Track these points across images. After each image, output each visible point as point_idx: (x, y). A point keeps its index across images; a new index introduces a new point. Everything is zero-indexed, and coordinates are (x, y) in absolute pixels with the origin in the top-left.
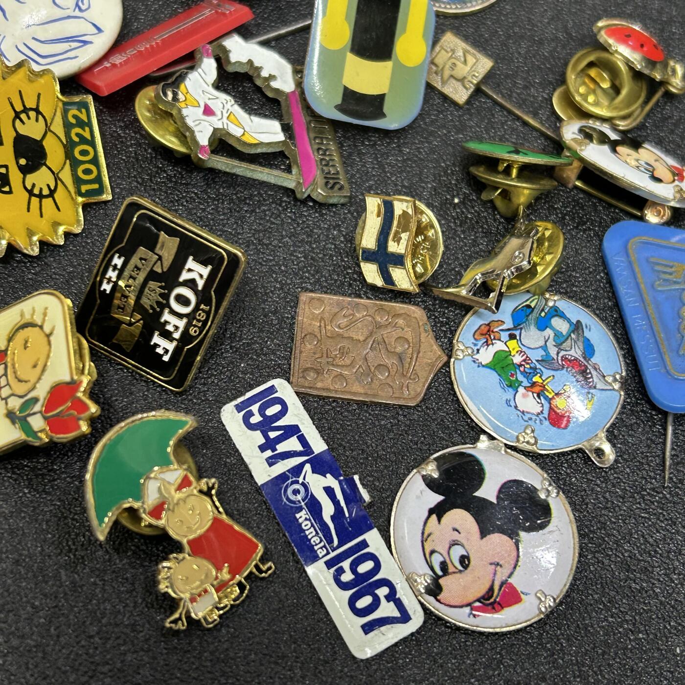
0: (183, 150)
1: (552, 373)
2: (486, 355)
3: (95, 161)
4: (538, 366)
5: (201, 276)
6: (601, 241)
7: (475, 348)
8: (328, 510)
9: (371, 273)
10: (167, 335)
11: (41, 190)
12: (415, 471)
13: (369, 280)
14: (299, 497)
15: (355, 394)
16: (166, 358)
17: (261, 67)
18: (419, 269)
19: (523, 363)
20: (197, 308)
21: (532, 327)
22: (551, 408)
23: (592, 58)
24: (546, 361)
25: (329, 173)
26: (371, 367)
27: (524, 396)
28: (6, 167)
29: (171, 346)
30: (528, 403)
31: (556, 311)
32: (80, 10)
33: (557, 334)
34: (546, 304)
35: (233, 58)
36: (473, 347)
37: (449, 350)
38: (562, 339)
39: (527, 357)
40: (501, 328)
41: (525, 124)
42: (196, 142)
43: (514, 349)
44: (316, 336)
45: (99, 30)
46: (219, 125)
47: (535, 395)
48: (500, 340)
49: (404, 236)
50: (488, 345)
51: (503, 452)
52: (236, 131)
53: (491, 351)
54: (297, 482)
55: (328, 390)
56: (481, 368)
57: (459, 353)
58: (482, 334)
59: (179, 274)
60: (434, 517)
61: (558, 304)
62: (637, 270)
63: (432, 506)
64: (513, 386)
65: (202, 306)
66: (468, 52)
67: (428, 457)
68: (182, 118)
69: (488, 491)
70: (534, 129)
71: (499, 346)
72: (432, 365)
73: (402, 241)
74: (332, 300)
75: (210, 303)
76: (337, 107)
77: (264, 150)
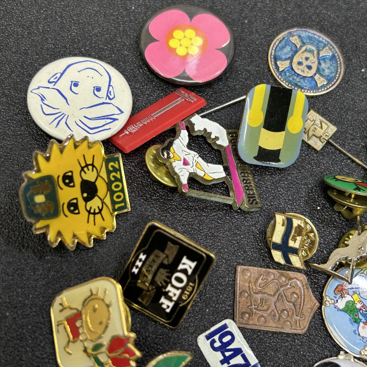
0: (172, 185)
2: (341, 304)
3: (122, 191)
5: (191, 267)
7: (335, 299)
9: (277, 256)
10: (170, 299)
11: (95, 210)
13: (276, 260)
15: (270, 327)
16: (168, 311)
17: (211, 133)
18: (304, 253)
19: (362, 308)
20: (187, 284)
25: (250, 194)
26: (279, 311)
27: (363, 328)
28: (76, 199)
29: (171, 304)
32: (110, 99)
36: (334, 299)
37: (321, 300)
39: (364, 304)
41: (353, 161)
42: (181, 183)
43: (356, 300)
44: (247, 292)
45: (122, 112)
46: (192, 171)
48: (348, 294)
49: (299, 238)
50: (342, 298)
51: (352, 360)
52: (201, 173)
55: (256, 325)
56: (340, 312)
57: (327, 303)
58: (339, 291)
59: (178, 265)
64: (357, 321)
65: (191, 284)
66: (323, 122)
68: (173, 168)
70: (358, 164)
71: (348, 298)
72: (312, 309)
73: (297, 241)
74: (254, 270)
75: (194, 282)
76: (255, 158)
77: (215, 182)
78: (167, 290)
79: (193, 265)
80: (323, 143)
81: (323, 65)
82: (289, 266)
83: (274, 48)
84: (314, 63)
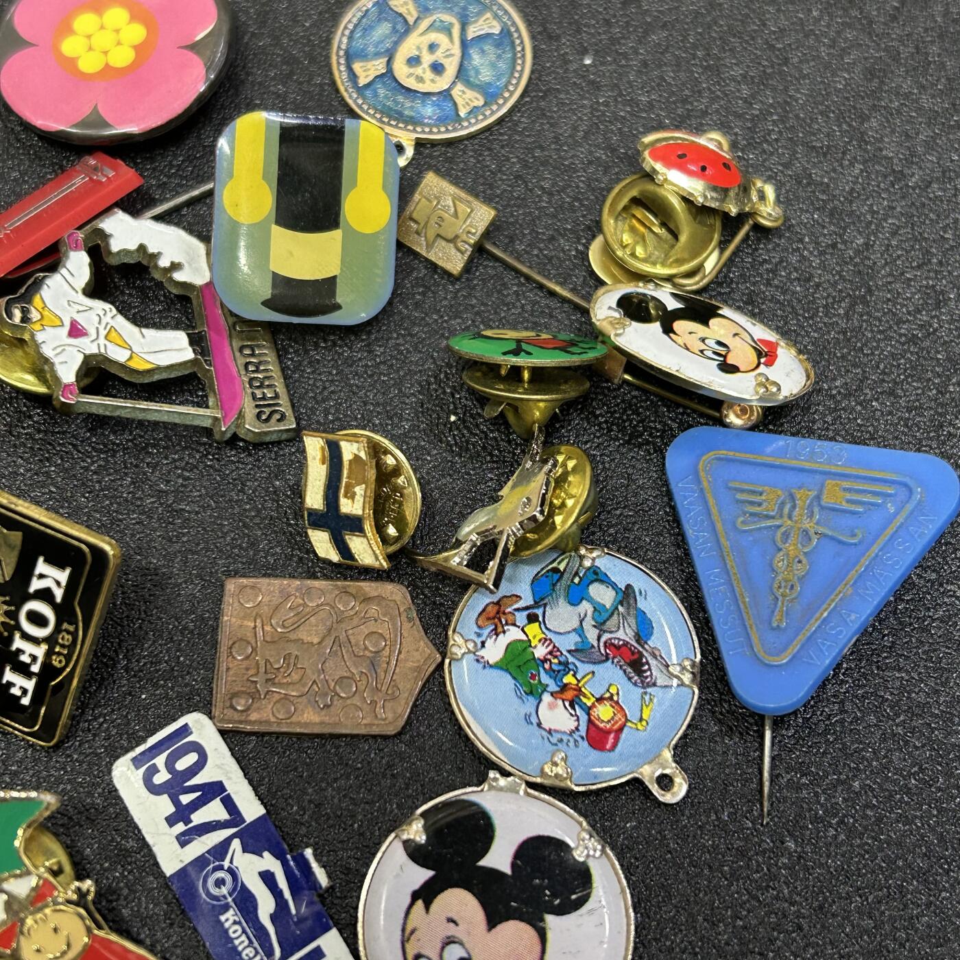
1: (590, 667)
2: (495, 650)
4: (571, 659)
5: (58, 583)
6: (664, 458)
7: (479, 641)
8: (266, 906)
9: (322, 543)
10: (23, 670)
12: (393, 835)
13: (321, 554)
14: (224, 890)
15: (306, 725)
16: (26, 701)
17: (159, 254)
18: (392, 531)
19: (549, 657)
20: (58, 629)
21: (562, 601)
22: (590, 721)
23: (634, 193)
24: (582, 651)
25: (264, 398)
26: (330, 681)
27: (551, 707)
29: (30, 685)
30: (557, 716)
31: (595, 573)
33: (598, 608)
34: (580, 565)
35: (115, 246)
36: (476, 640)
37: (442, 646)
38: (605, 615)
39: (554, 646)
40: (516, 606)
42: (57, 379)
43: (534, 637)
44: (249, 643)
46: (93, 350)
47: (567, 704)
48: (514, 625)
49: (359, 490)
50: (497, 635)
51: (522, 793)
52: (120, 355)
53: (504, 640)
54: (221, 868)
55: (268, 722)
56: (488, 671)
57: (455, 650)
58: (489, 619)
59: (28, 583)
60: (420, 903)
61: (597, 563)
62: (711, 502)
63: (416, 886)
64: (535, 692)
65: (65, 626)
67: (412, 813)
68: (37, 346)
69: (499, 858)
70: (564, 300)
71: (514, 634)
72: (418, 669)
73: (357, 497)
74: (269, 588)
75: (73, 621)
76: (266, 303)
78: (14, 648)
79: (63, 576)
80: (462, 253)
81: (476, 59)
82: (348, 569)
83: (347, 32)
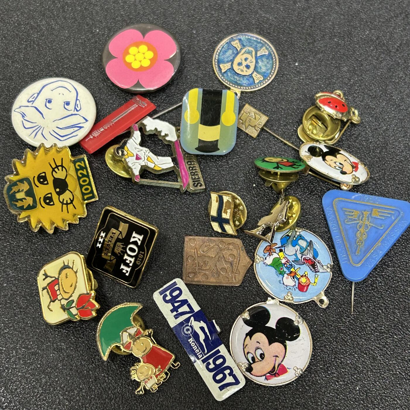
0: (128, 176)
1: (299, 266)
2: (269, 260)
3: (89, 184)
4: (293, 264)
5: (139, 240)
6: (321, 199)
7: (264, 257)
8: (202, 337)
9: (216, 226)
10: (127, 265)
11: (67, 201)
12: (239, 316)
13: (215, 229)
14: (189, 332)
15: (211, 282)
16: (127, 274)
17: (161, 131)
18: (237, 223)
19: (286, 263)
20: (139, 253)
21: (290, 245)
22: (299, 283)
23: (314, 113)
24: (296, 261)
25: (195, 179)
26: (218, 269)
27: (287, 278)
28: (51, 193)
29: (129, 270)
30: (289, 281)
31: (301, 237)
32: (77, 111)
33: (301, 248)
34: (296, 234)
35: (148, 129)
37: (253, 258)
38: (304, 250)
39: (288, 260)
40: (276, 247)
41: (285, 144)
42: (134, 174)
43: (282, 256)
44: (193, 257)
45: (87, 120)
46: (143, 164)
47: (292, 277)
48: (275, 252)
49: (229, 211)
50: (270, 255)
51: (278, 304)
52: (151, 165)
53: (272, 257)
54: (188, 325)
55: (200, 282)
56: (267, 266)
57: (257, 260)
58: (267, 250)
59: (130, 239)
60: (248, 337)
61: (301, 233)
62: (337, 214)
63: (247, 332)
64: (282, 274)
65: (141, 252)
66: (256, 113)
67: (245, 309)
68: (127, 163)
69: (272, 324)
70: (289, 146)
71: (275, 255)
72: (245, 266)
73: (228, 213)
74: (199, 239)
75: (144, 251)
76: (196, 149)
77: (164, 172)
78: (124, 258)
79: (141, 238)
80: (257, 131)
81: (260, 63)
82: (224, 234)
83: (218, 53)
84: (252, 62)
